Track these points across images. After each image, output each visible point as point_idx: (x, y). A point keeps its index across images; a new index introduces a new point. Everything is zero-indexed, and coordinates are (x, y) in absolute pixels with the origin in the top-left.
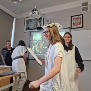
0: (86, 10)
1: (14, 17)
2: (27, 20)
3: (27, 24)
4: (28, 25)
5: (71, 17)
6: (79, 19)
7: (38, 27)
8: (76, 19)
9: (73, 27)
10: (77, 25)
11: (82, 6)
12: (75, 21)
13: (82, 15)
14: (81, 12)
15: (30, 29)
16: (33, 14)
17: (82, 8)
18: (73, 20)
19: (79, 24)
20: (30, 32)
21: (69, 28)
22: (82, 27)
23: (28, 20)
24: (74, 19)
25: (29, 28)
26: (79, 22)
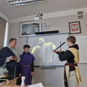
0: (82, 18)
1: (7, 21)
2: (22, 25)
4: (25, 30)
5: (69, 23)
6: (77, 25)
7: (36, 32)
8: (74, 25)
9: (72, 32)
10: (75, 31)
11: (78, 14)
12: (73, 27)
13: (79, 22)
14: (78, 19)
15: (27, 34)
16: (40, 19)
17: (78, 16)
18: (71, 26)
19: (77, 30)
20: (27, 37)
21: (68, 33)
23: (24, 25)
25: (25, 33)
26: (77, 28)
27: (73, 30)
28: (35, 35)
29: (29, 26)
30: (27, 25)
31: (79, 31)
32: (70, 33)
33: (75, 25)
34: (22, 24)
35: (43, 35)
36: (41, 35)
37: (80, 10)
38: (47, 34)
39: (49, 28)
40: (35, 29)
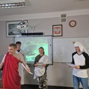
0: (65, 21)
2: (9, 25)
3: (10, 28)
4: (11, 30)
5: (53, 26)
6: (59, 28)
7: (22, 32)
8: (57, 28)
9: (55, 35)
10: (57, 34)
11: (62, 17)
12: (56, 30)
13: (62, 25)
14: (61, 22)
15: (14, 34)
16: (22, 27)
17: (62, 19)
19: (59, 33)
20: (14, 37)
21: (51, 36)
22: (62, 36)
23: (10, 24)
24: (55, 28)
25: (12, 33)
26: (59, 31)
27: (55, 33)
28: (21, 35)
29: (15, 26)
30: (13, 25)
31: (61, 34)
32: (53, 36)
34: (8, 23)
36: (27, 36)
37: (63, 13)
38: (32, 36)
39: (34, 30)
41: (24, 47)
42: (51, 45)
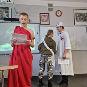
5: (40, 13)
6: (46, 17)
7: (4, 17)
9: (42, 23)
10: (45, 22)
11: (48, 6)
12: (43, 18)
13: (49, 14)
14: (48, 11)
16: (8, 1)
17: (49, 8)
19: (47, 21)
21: (39, 23)
22: (49, 24)
24: (42, 16)
26: (46, 19)
27: (43, 21)
28: (3, 21)
31: (48, 23)
32: (40, 24)
33: (45, 16)
35: (13, 22)
36: (10, 21)
38: (17, 22)
40: (4, 14)
41: (7, 34)
42: (38, 33)
